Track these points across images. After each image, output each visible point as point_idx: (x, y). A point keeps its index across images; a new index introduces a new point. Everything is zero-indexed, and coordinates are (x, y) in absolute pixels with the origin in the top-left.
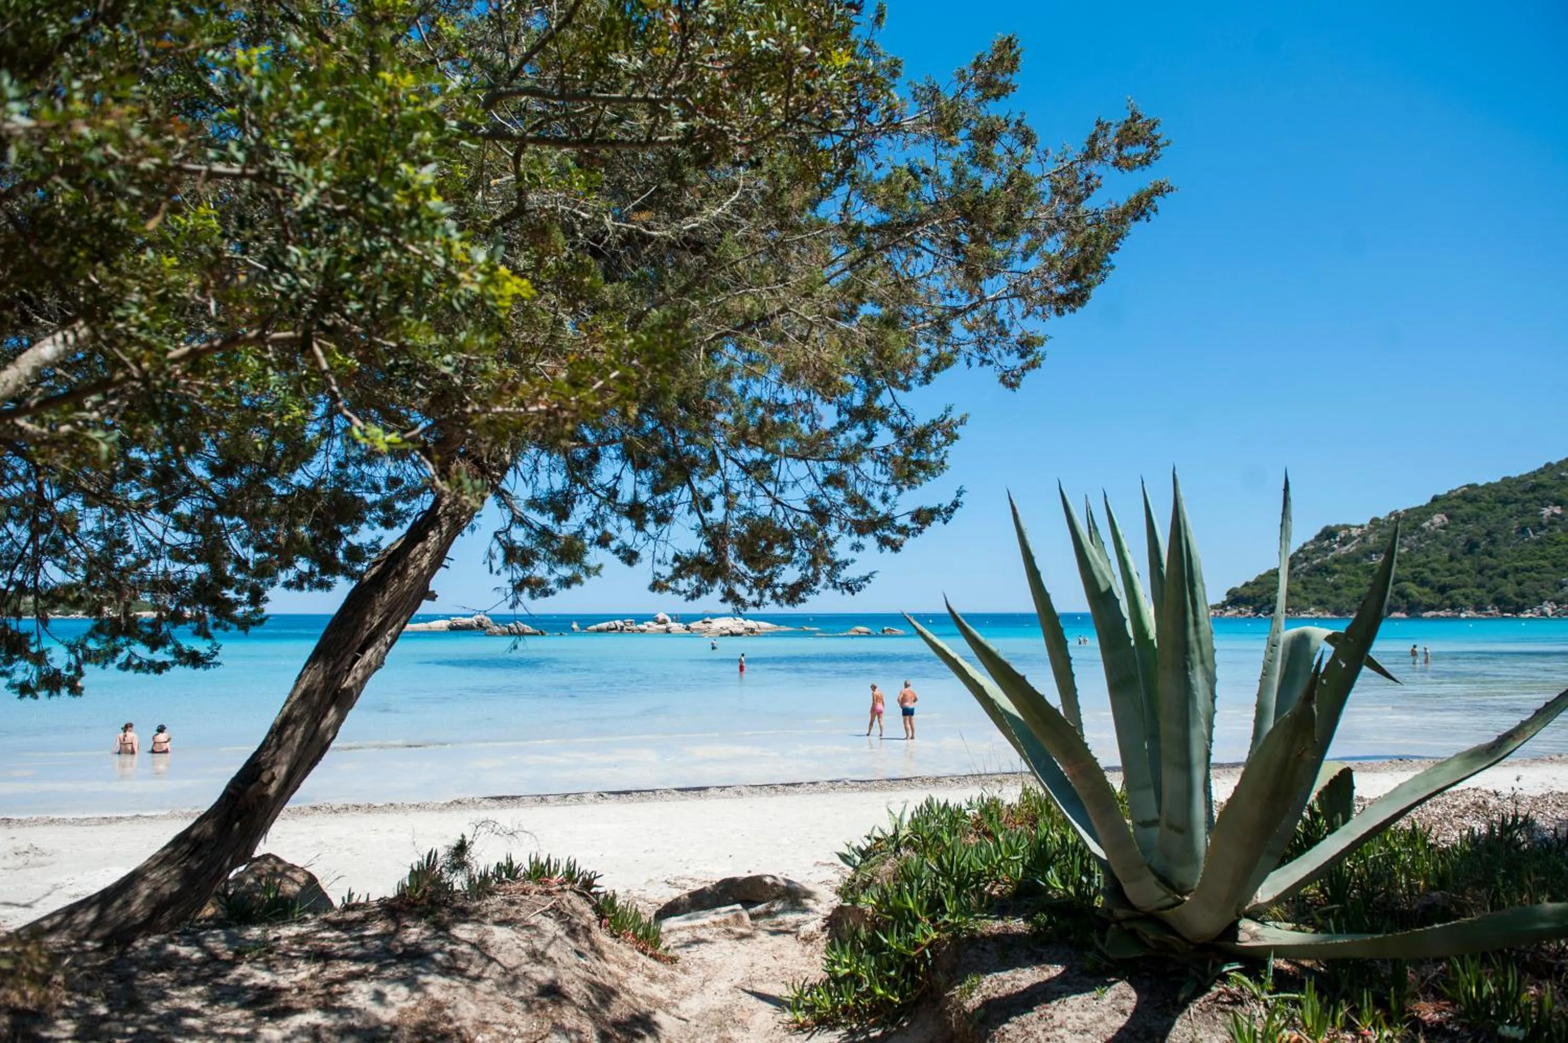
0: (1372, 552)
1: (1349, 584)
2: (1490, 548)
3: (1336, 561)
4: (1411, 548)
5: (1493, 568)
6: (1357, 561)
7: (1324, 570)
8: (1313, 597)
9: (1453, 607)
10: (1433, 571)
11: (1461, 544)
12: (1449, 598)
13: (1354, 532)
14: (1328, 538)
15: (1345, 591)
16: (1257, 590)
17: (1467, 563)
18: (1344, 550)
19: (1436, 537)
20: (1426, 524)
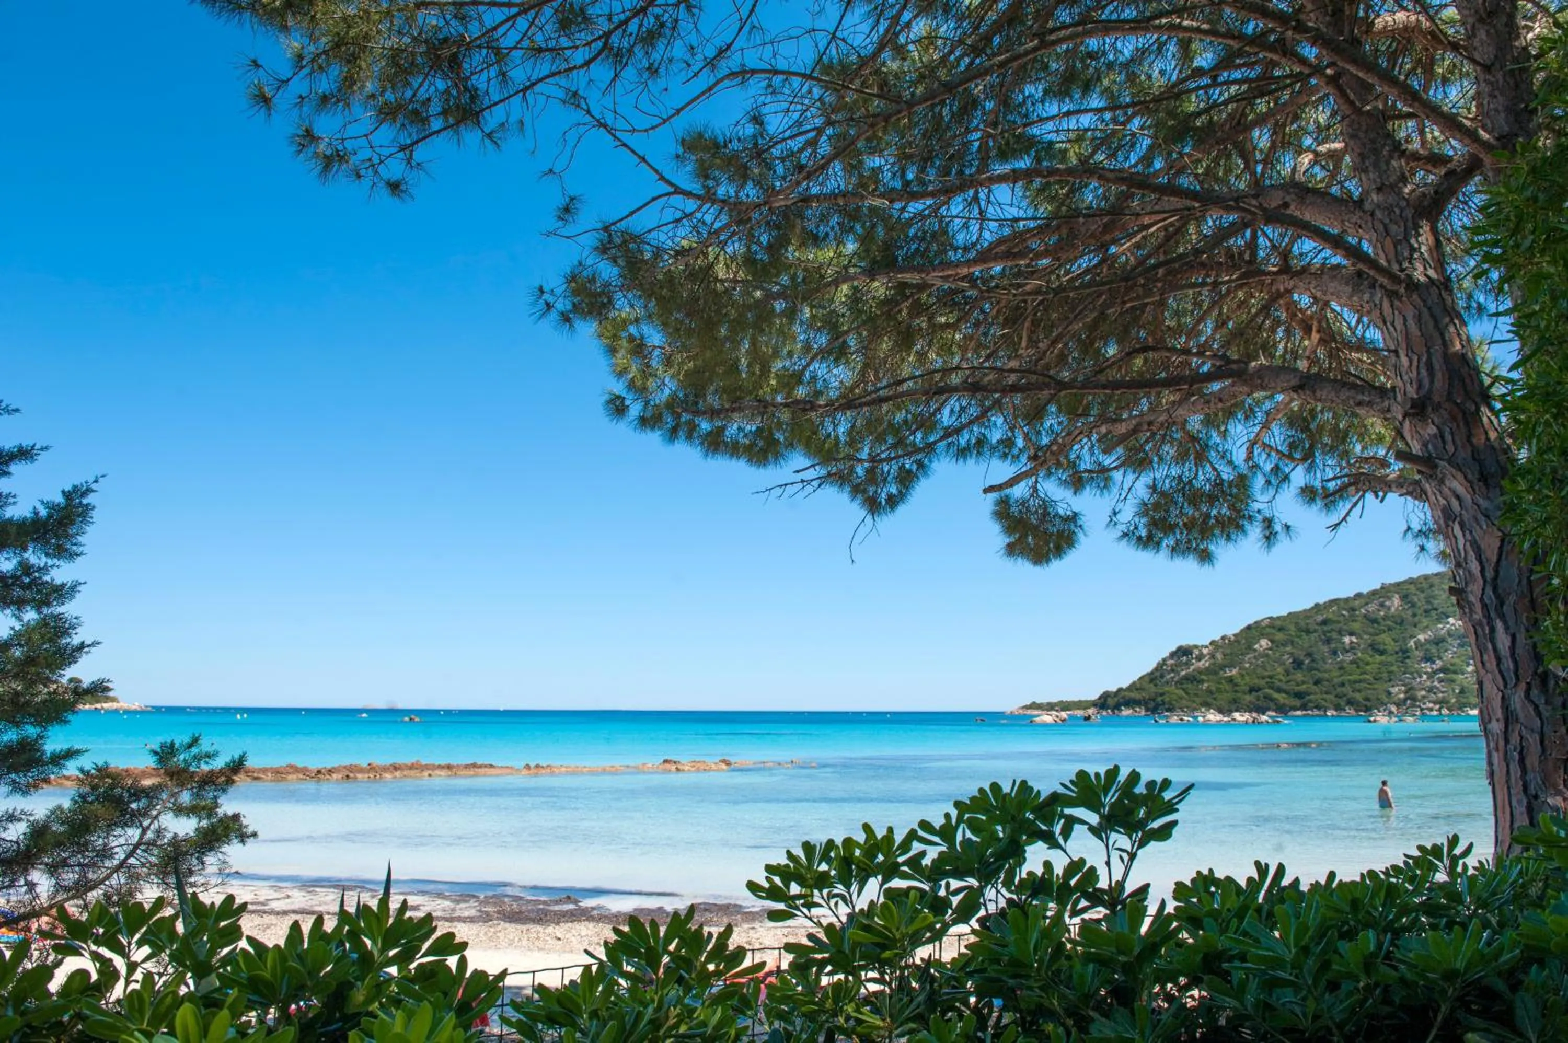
0: (1224, 666)
1: (1219, 690)
2: (1315, 665)
3: (1199, 672)
4: (1251, 664)
5: (1328, 680)
6: (1216, 673)
7: (1192, 679)
11: (1288, 660)
13: (1204, 651)
14: (1184, 655)
15: (1218, 695)
16: (1140, 694)
17: (1302, 676)
18: (1202, 665)
19: (1267, 656)
20: (1256, 646)
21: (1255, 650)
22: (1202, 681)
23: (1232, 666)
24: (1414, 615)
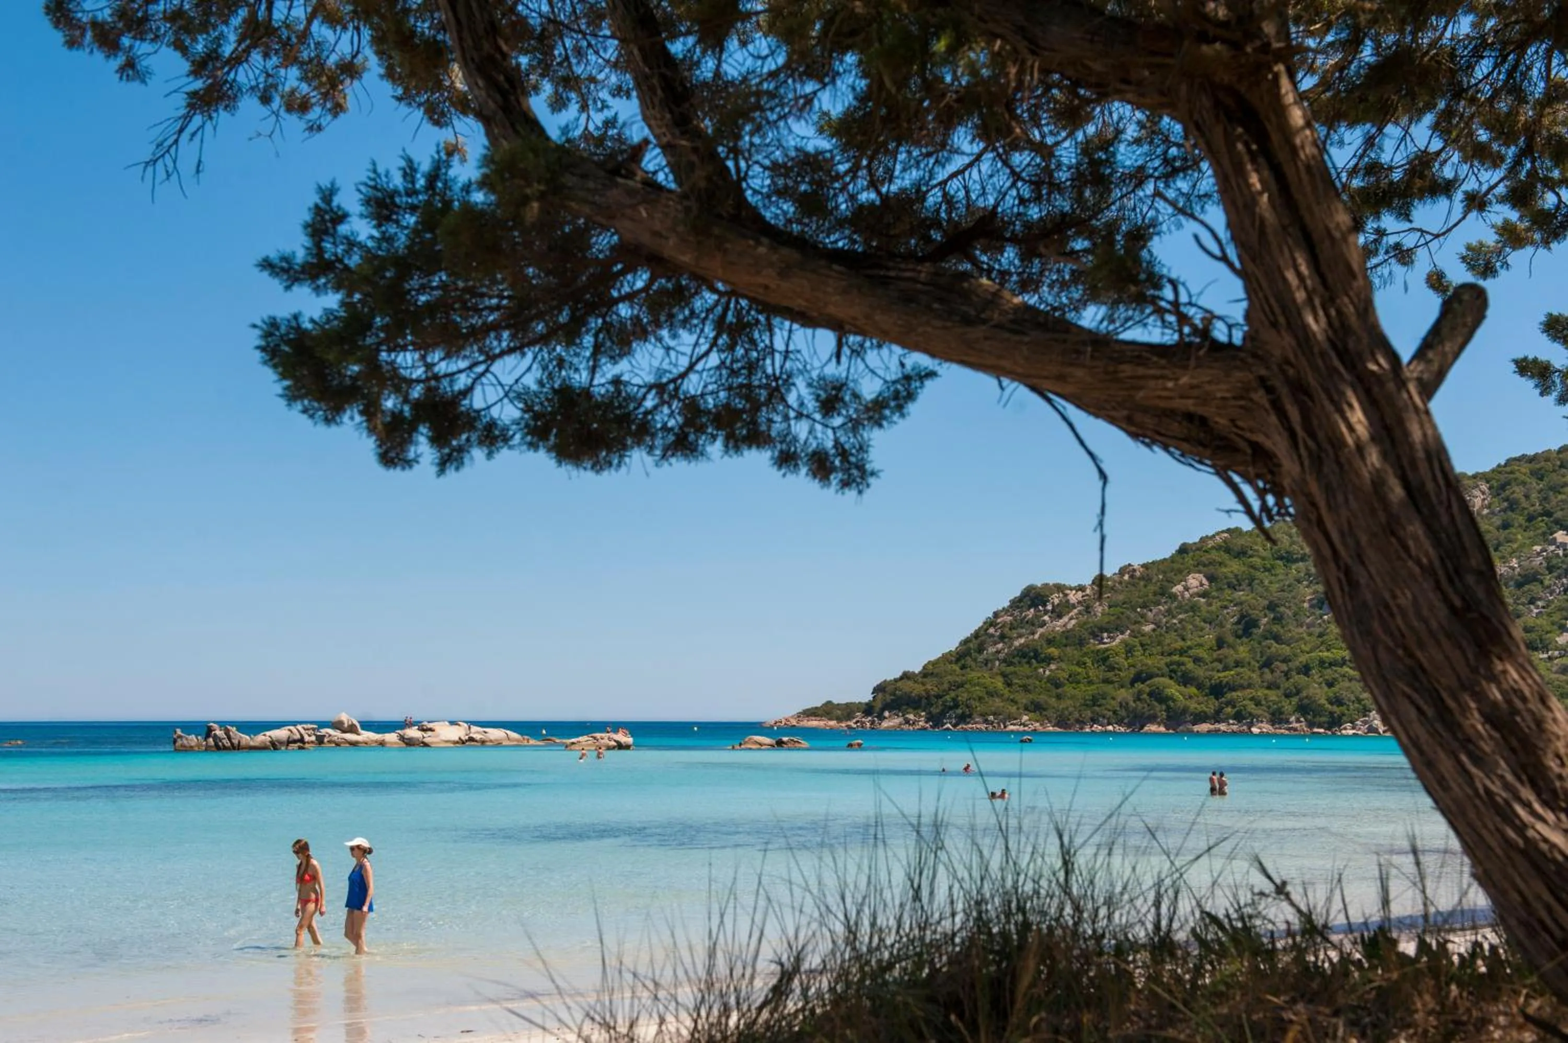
0: (1102, 629)
1: (1073, 679)
2: (1276, 628)
3: (1050, 642)
4: (1158, 625)
5: (1286, 660)
6: (1081, 643)
7: (1031, 655)
8: (1023, 699)
9: (1239, 717)
10: (1197, 660)
11: (1231, 617)
12: (1230, 703)
13: (1073, 597)
14: (1034, 605)
15: (1068, 689)
16: (931, 686)
17: (1243, 651)
18: (1059, 625)
19: (1194, 608)
20: (1177, 589)
21: (1173, 597)
22: (1049, 660)
23: (1115, 628)
24: (1506, 526)
